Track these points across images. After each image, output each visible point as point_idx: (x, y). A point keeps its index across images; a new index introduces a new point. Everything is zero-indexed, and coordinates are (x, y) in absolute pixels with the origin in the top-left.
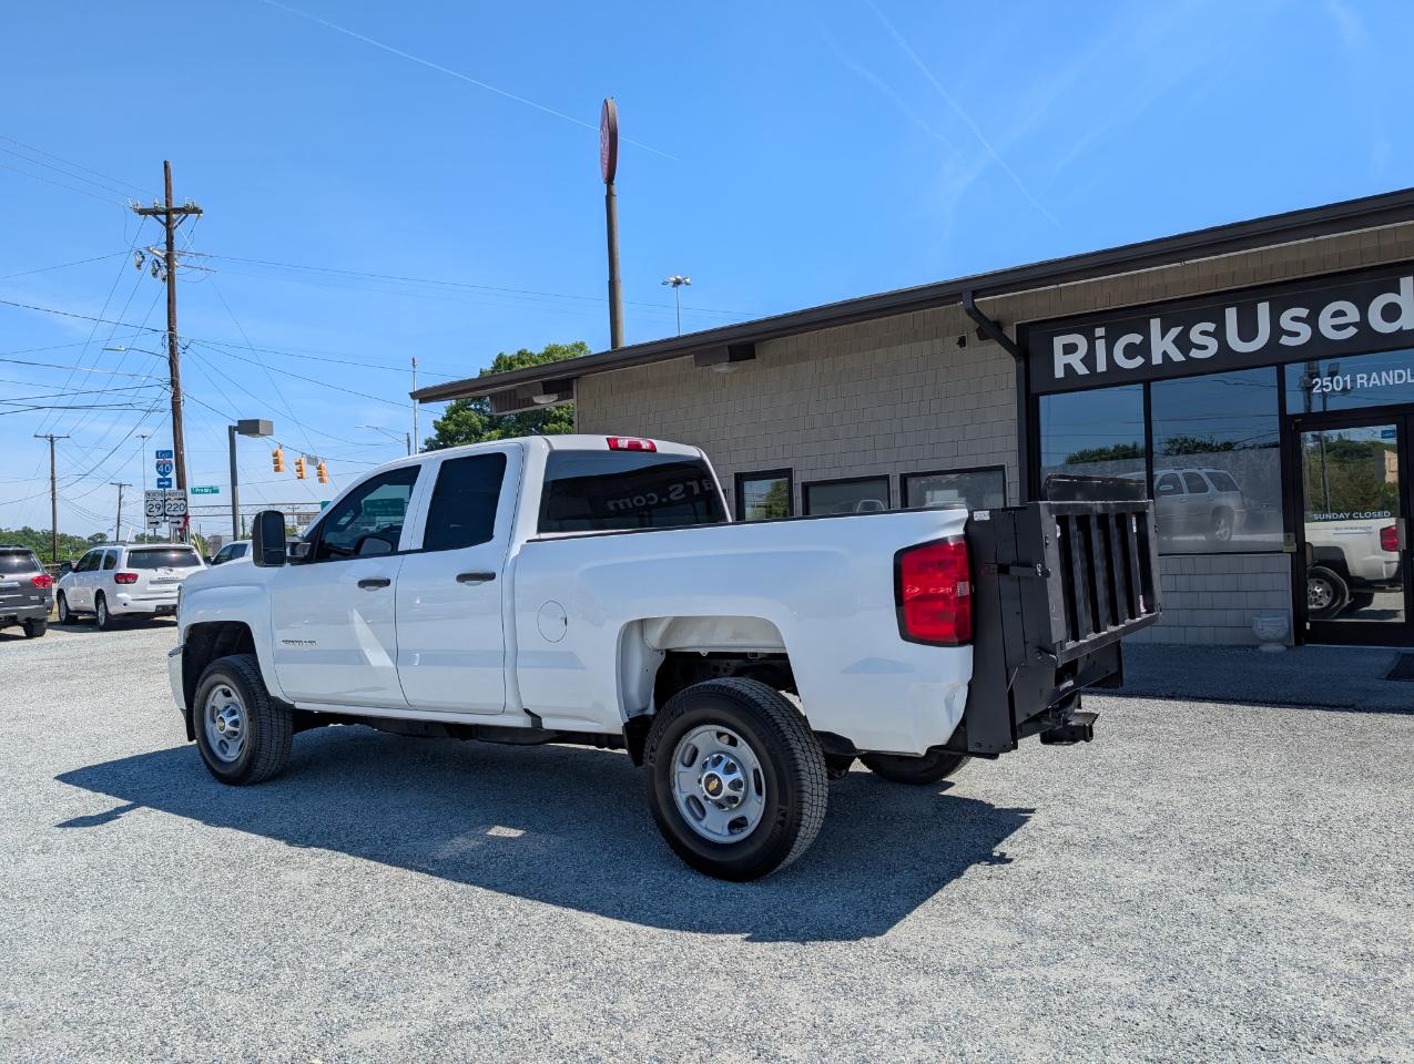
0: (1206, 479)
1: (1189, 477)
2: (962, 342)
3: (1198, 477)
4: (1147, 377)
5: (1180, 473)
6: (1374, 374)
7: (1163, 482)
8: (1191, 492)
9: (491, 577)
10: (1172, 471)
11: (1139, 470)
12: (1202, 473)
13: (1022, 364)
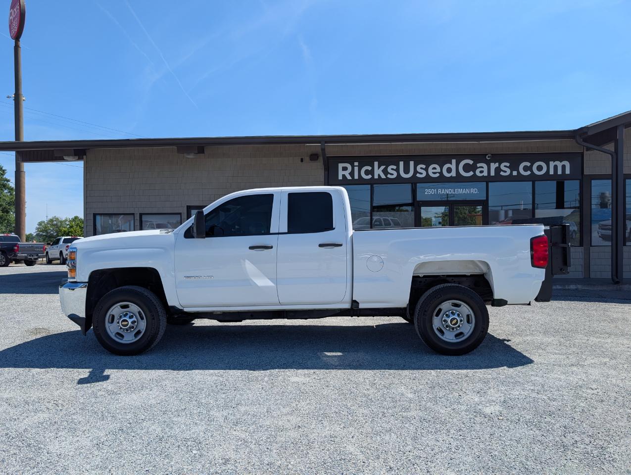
0: (390, 221)
1: (385, 220)
2: (302, 160)
3: (388, 220)
4: (372, 183)
5: (382, 218)
6: (443, 190)
7: (376, 221)
8: (385, 225)
9: (341, 245)
10: (379, 217)
11: (367, 216)
12: (389, 219)
13: (327, 172)
